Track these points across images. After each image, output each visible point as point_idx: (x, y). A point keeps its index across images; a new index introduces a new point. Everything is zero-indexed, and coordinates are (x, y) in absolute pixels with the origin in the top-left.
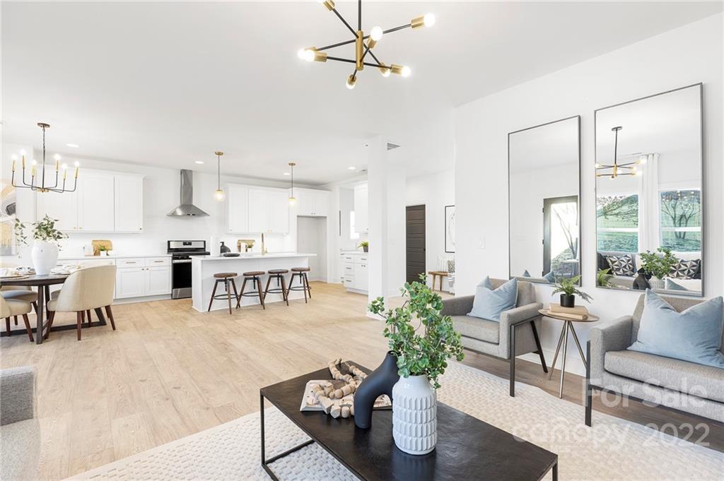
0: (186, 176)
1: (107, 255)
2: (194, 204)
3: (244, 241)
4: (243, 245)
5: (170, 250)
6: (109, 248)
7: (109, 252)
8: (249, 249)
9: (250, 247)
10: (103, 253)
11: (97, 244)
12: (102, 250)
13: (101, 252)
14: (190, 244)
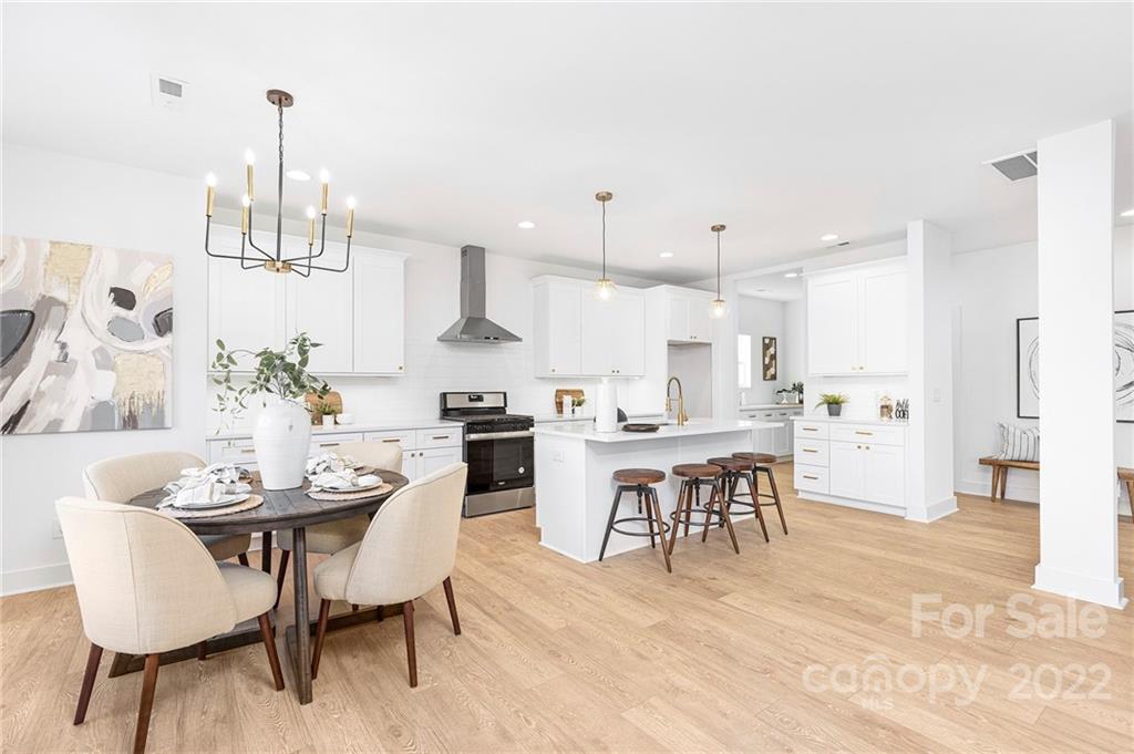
0: (473, 259)
1: (336, 423)
2: (487, 317)
3: (567, 392)
4: (567, 400)
5: (446, 413)
6: (339, 407)
7: (340, 418)
8: (577, 408)
9: (579, 404)
10: (328, 419)
12: (328, 414)
13: (324, 417)
14: (480, 399)
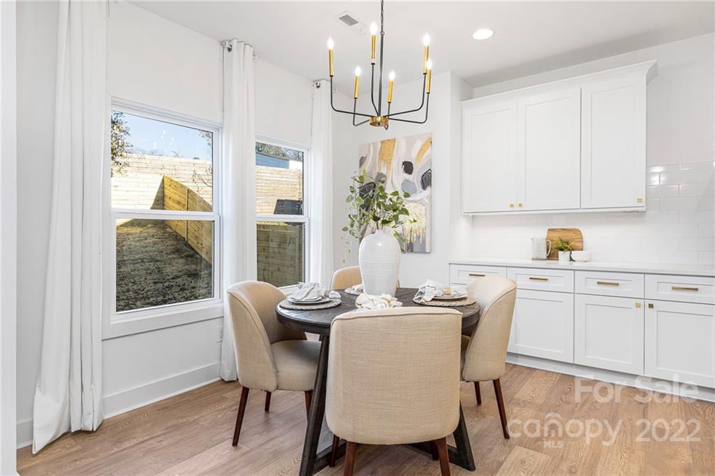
1: (571, 259)
6: (579, 244)
7: (575, 254)
10: (564, 257)
11: (556, 236)
12: (562, 250)
13: (560, 253)
